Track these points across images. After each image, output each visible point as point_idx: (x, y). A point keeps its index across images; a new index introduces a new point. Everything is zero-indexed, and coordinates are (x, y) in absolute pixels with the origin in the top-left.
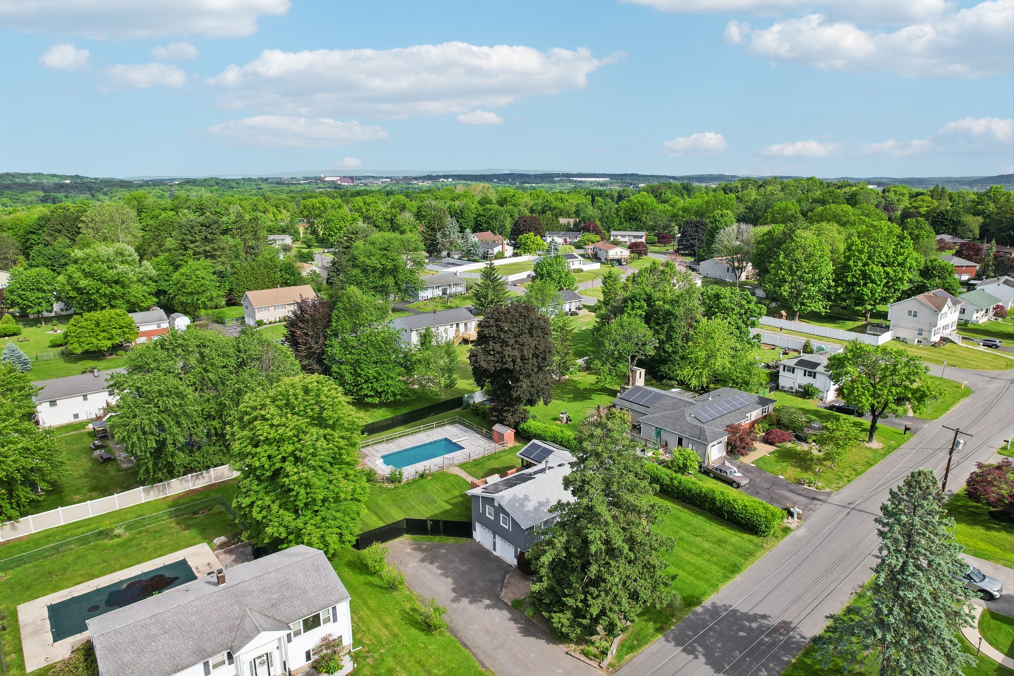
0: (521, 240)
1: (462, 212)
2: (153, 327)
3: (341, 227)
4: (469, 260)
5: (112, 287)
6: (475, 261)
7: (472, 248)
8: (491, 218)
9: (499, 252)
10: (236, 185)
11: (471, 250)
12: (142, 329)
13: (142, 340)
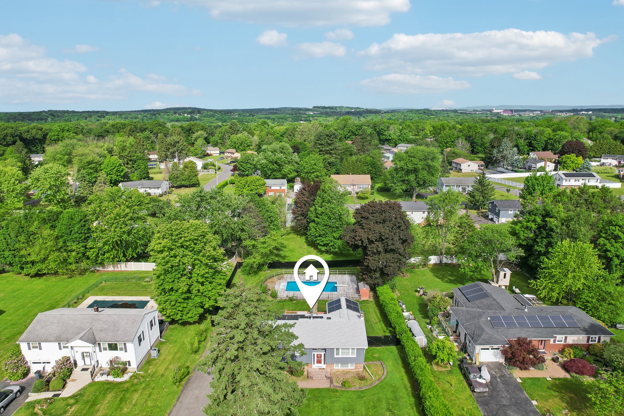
0: (562, 159)
1: (535, 136)
2: (278, 188)
3: (447, 142)
4: (512, 170)
5: (273, 165)
6: (516, 171)
7: (515, 162)
8: (555, 141)
9: (541, 167)
10: (435, 114)
11: (514, 163)
12: (272, 188)
13: (271, 194)
